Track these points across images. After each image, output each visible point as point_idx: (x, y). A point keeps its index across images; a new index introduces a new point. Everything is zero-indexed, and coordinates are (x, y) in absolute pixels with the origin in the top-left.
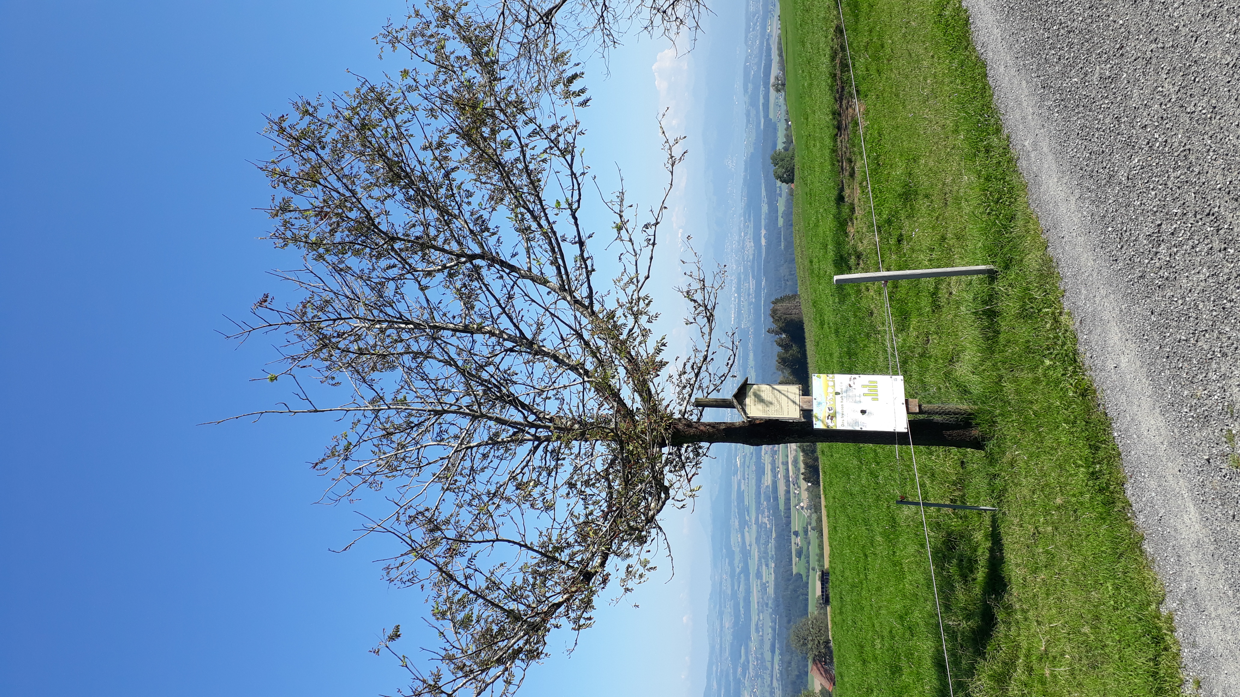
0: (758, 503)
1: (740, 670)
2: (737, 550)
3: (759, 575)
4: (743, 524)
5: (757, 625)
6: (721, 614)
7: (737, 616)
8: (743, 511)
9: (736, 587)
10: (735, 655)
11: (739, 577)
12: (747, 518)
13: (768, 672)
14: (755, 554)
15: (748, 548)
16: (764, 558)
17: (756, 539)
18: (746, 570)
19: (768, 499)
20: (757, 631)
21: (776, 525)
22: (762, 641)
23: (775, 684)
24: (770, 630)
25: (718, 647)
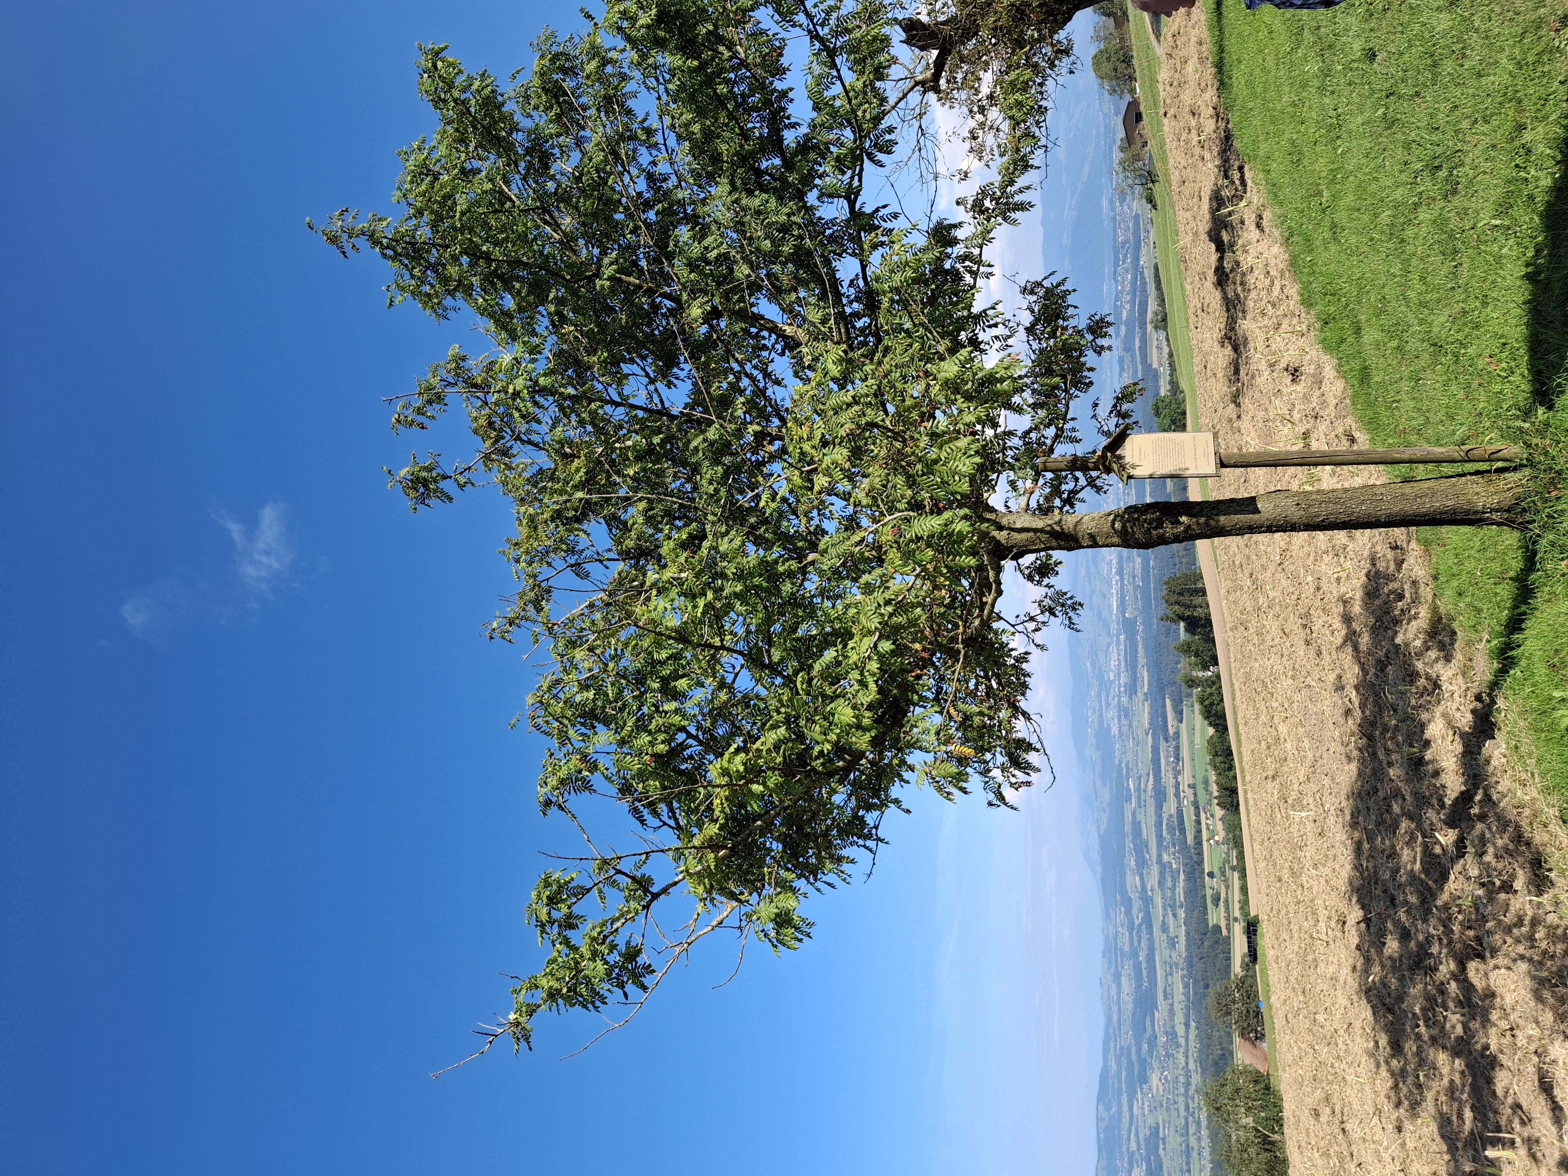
0: (1160, 837)
1: (1145, 1046)
2: (1134, 896)
3: (1164, 928)
4: (1142, 863)
5: (1165, 992)
6: (1117, 976)
7: (1139, 979)
8: (1141, 847)
9: (1136, 944)
10: (1139, 1028)
11: (1139, 931)
12: (1147, 856)
13: (1181, 1050)
14: (1159, 901)
15: (1150, 893)
16: (1170, 906)
17: (1159, 882)
18: (1148, 921)
19: (1171, 830)
20: (1166, 997)
21: (1185, 865)
22: (1171, 1011)
23: (1192, 1066)
24: (1182, 998)
25: (1115, 1017)
